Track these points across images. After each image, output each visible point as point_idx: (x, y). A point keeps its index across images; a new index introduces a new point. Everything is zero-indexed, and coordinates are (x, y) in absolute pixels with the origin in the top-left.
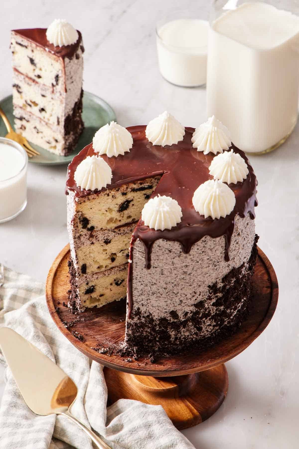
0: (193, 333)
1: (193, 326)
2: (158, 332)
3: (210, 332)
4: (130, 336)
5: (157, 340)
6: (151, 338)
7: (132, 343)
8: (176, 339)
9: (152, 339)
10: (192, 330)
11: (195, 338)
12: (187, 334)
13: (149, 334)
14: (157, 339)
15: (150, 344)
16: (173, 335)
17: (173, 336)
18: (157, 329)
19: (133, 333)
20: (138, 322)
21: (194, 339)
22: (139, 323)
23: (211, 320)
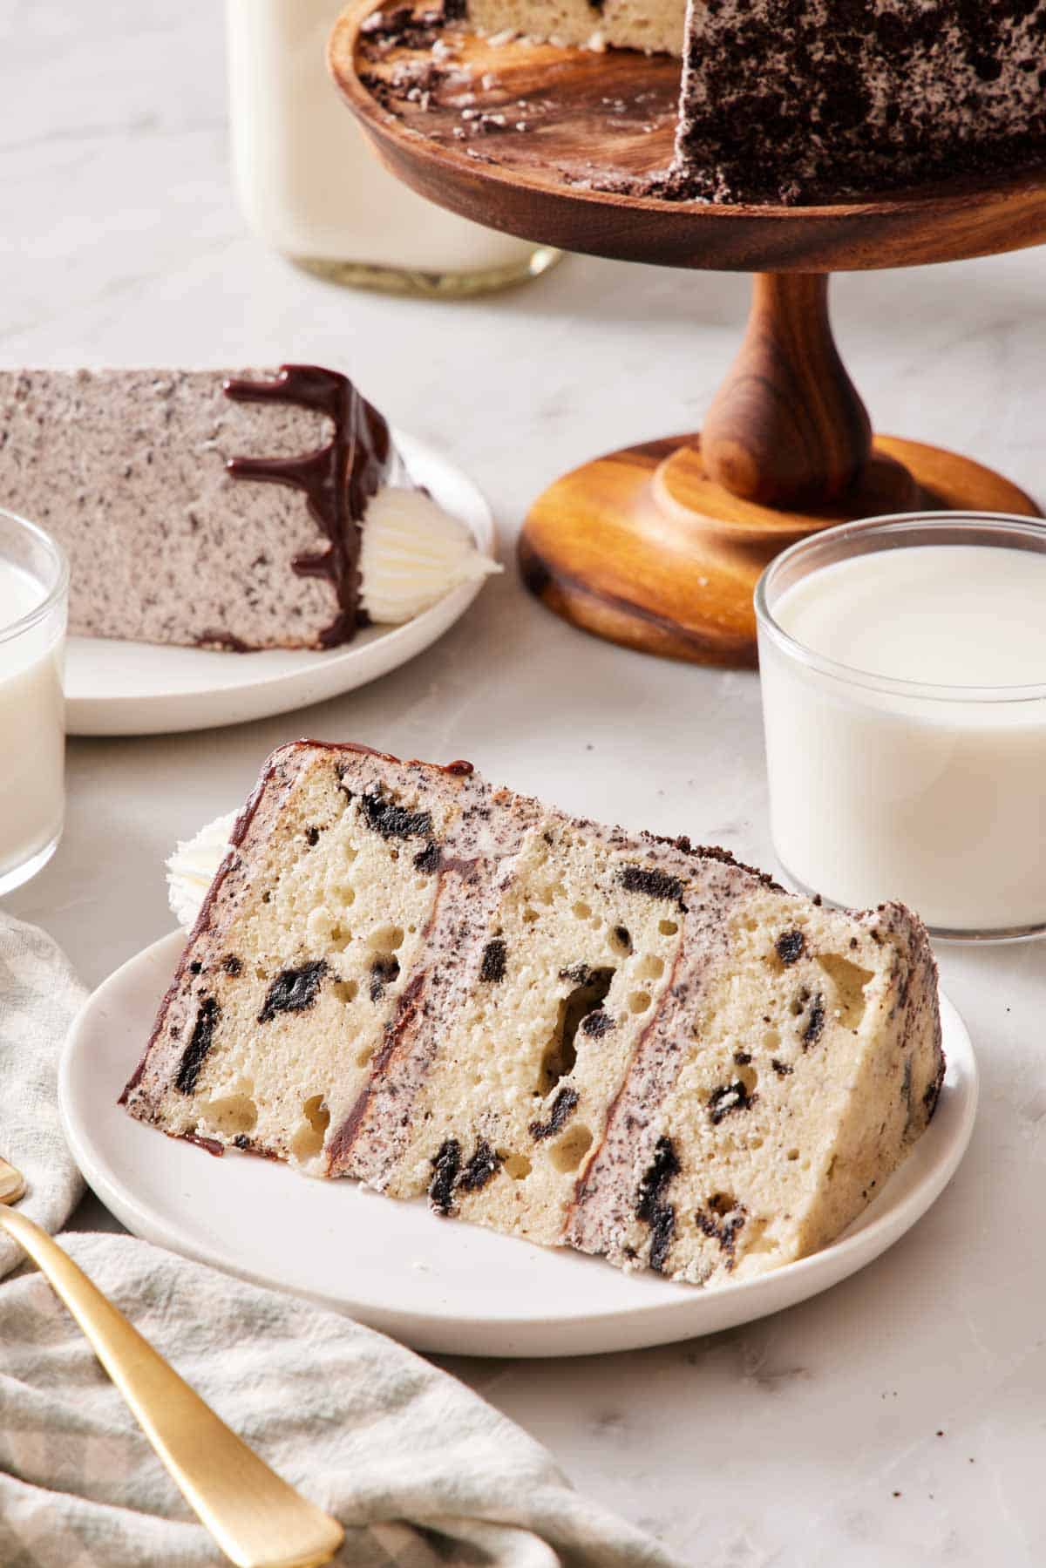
0: (962, 96)
1: (962, 55)
2: (823, 70)
3: (1030, 107)
4: (699, 113)
5: (815, 118)
6: (789, 107)
7: (709, 146)
8: (892, 112)
9: (792, 113)
10: (959, 79)
11: (966, 124)
12: (937, 96)
13: (782, 91)
14: (815, 115)
15: (785, 146)
16: (880, 94)
17: (880, 101)
18: (817, 57)
19: (714, 92)
20: (738, 25)
21: (962, 132)
22: (741, 29)
23: (1036, 38)
